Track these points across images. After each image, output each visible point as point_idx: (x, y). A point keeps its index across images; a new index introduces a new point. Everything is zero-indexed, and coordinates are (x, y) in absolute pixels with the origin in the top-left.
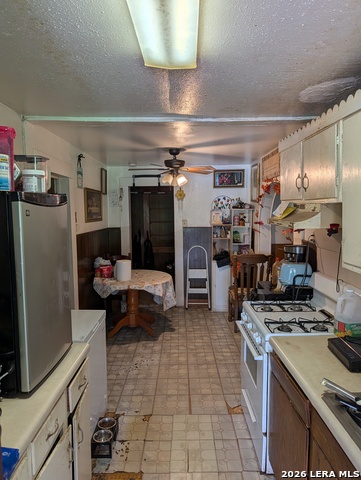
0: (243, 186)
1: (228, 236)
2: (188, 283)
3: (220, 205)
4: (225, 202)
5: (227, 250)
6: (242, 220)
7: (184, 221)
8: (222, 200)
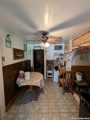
0: (62, 50)
1: (58, 63)
2: (47, 74)
3: (56, 55)
4: (57, 54)
5: (57, 66)
6: (62, 58)
7: (47, 59)
8: (56, 53)
